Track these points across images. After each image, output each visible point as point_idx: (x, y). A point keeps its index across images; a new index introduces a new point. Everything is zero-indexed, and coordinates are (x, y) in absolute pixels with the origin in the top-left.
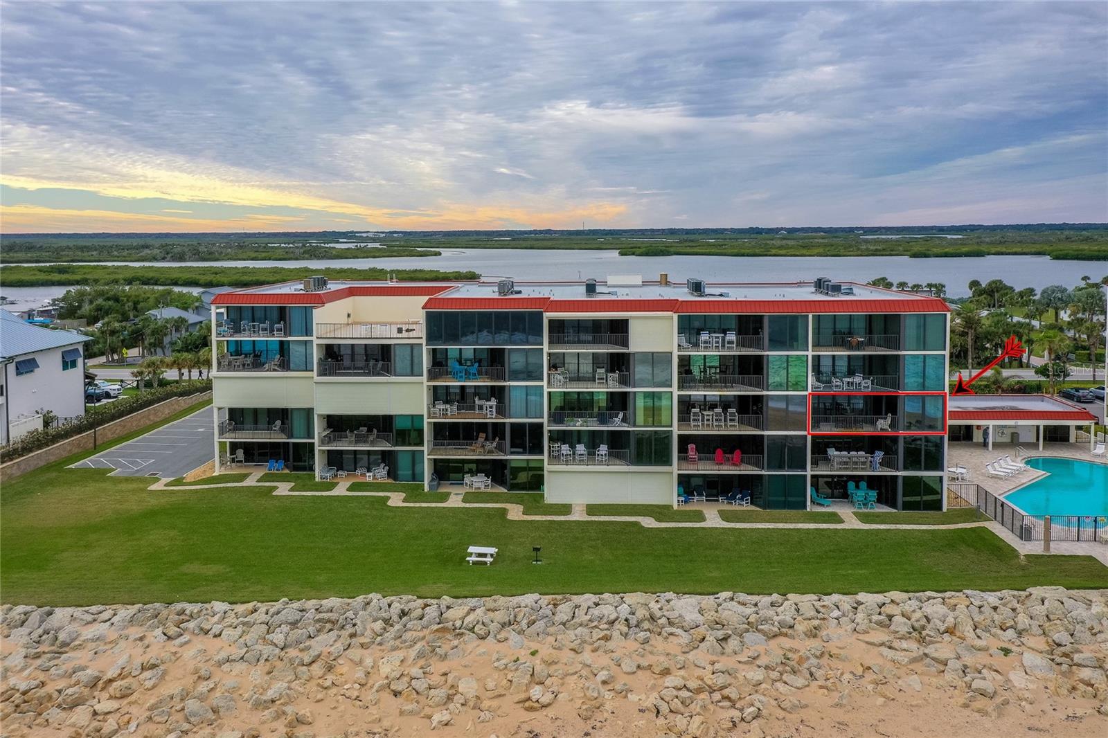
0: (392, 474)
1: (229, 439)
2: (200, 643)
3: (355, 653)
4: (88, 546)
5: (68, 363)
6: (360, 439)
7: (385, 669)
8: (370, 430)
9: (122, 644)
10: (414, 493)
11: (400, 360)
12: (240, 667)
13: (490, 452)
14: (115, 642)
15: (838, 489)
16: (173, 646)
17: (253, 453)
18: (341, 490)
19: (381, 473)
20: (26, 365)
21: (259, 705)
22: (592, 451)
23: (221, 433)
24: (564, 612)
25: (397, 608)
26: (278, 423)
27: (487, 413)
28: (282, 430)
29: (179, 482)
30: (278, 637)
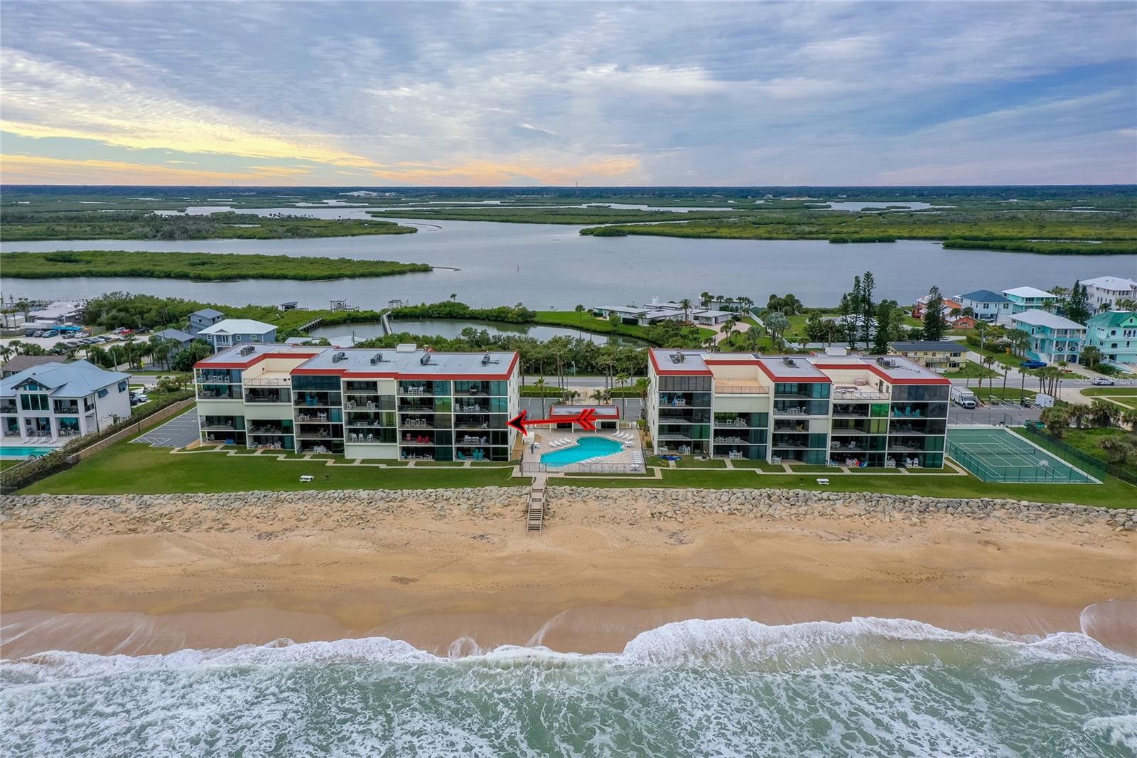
0: (283, 446)
1: (206, 430)
2: (195, 505)
3: (246, 508)
4: (148, 477)
5: (121, 389)
6: (267, 431)
7: (255, 512)
8: (272, 427)
9: (168, 505)
10: (291, 454)
11: (283, 395)
12: (207, 511)
13: (324, 437)
14: (166, 505)
15: (466, 452)
16: (185, 506)
17: (219, 436)
18: (258, 454)
19: (278, 446)
20: (102, 393)
21: (214, 520)
22: (365, 437)
23: (203, 427)
24: (321, 495)
25: (263, 494)
26: (230, 422)
27: (322, 420)
28: (232, 425)
29: (184, 450)
30: (221, 503)
